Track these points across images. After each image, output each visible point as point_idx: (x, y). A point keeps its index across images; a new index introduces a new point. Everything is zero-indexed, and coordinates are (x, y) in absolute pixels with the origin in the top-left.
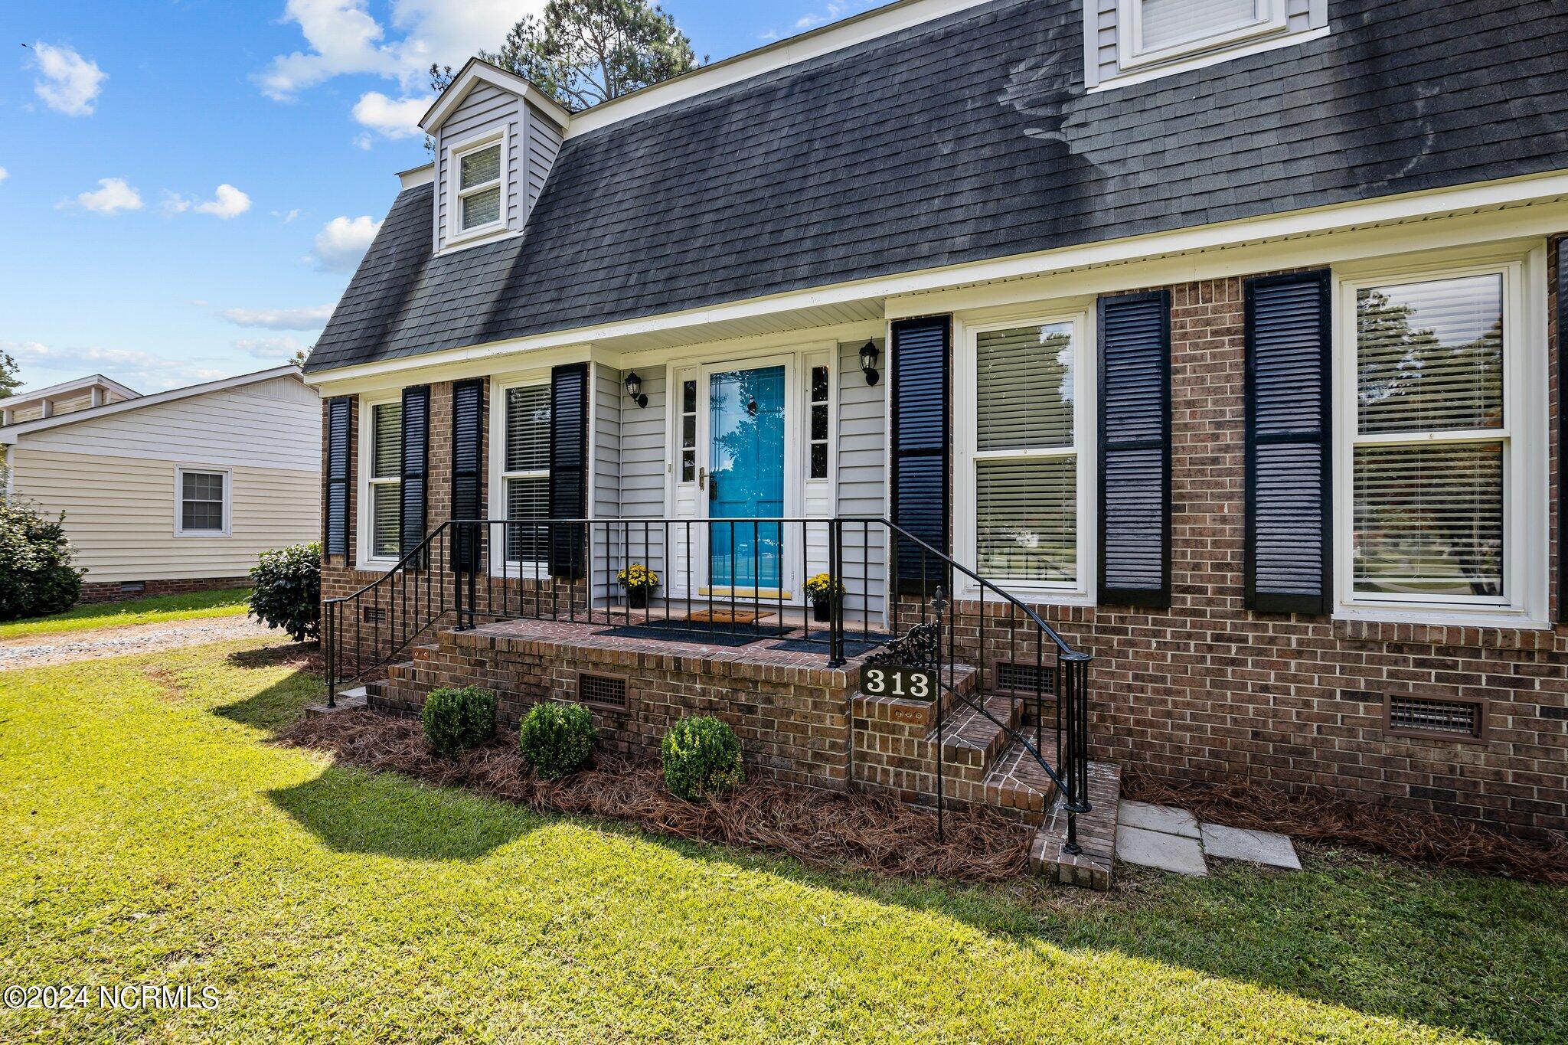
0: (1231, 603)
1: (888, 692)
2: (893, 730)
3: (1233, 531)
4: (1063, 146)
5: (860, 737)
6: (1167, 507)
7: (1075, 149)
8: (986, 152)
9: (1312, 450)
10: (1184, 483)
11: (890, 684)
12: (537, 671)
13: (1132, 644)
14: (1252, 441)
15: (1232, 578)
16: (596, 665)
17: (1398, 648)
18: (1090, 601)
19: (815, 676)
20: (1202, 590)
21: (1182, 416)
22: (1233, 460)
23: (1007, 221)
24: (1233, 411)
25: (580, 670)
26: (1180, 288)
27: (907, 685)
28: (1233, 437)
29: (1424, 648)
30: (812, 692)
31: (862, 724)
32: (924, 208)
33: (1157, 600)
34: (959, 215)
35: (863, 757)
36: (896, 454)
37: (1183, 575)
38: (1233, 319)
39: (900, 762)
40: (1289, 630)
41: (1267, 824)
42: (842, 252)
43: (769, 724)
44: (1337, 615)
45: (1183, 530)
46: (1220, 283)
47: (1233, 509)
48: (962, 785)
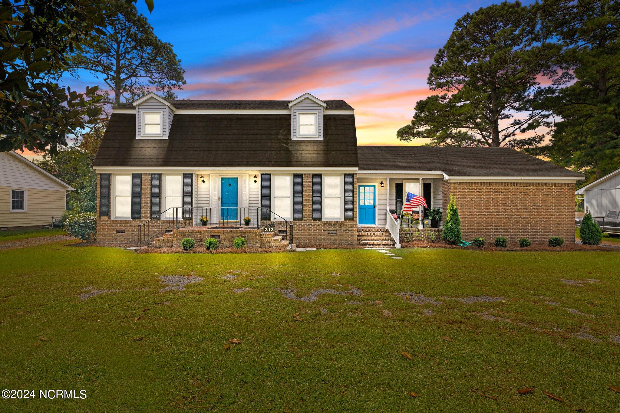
0: (310, 219)
1: (268, 231)
2: (267, 238)
3: (311, 209)
4: (288, 149)
5: (262, 239)
6: (302, 206)
7: (290, 149)
8: (276, 146)
9: (320, 198)
10: (304, 202)
11: (268, 230)
12: (200, 235)
13: (298, 226)
14: (313, 197)
15: (311, 216)
16: (214, 233)
17: (329, 224)
18: (292, 220)
19: (256, 231)
20: (306, 218)
21: (304, 193)
22: (311, 199)
23: (280, 160)
24: (311, 192)
25: (210, 234)
26: (304, 174)
27: (271, 230)
28: (311, 196)
29: (331, 224)
30: (255, 233)
31: (262, 237)
32: (266, 155)
33: (301, 219)
34: (272, 157)
35: (262, 242)
36: (262, 196)
37: (304, 216)
38: (311, 179)
39: (268, 242)
40: (317, 223)
41: (314, 247)
42: (252, 160)
43: (248, 239)
44: (323, 220)
45: (304, 209)
46: (309, 174)
47: (311, 206)
48: (277, 244)
